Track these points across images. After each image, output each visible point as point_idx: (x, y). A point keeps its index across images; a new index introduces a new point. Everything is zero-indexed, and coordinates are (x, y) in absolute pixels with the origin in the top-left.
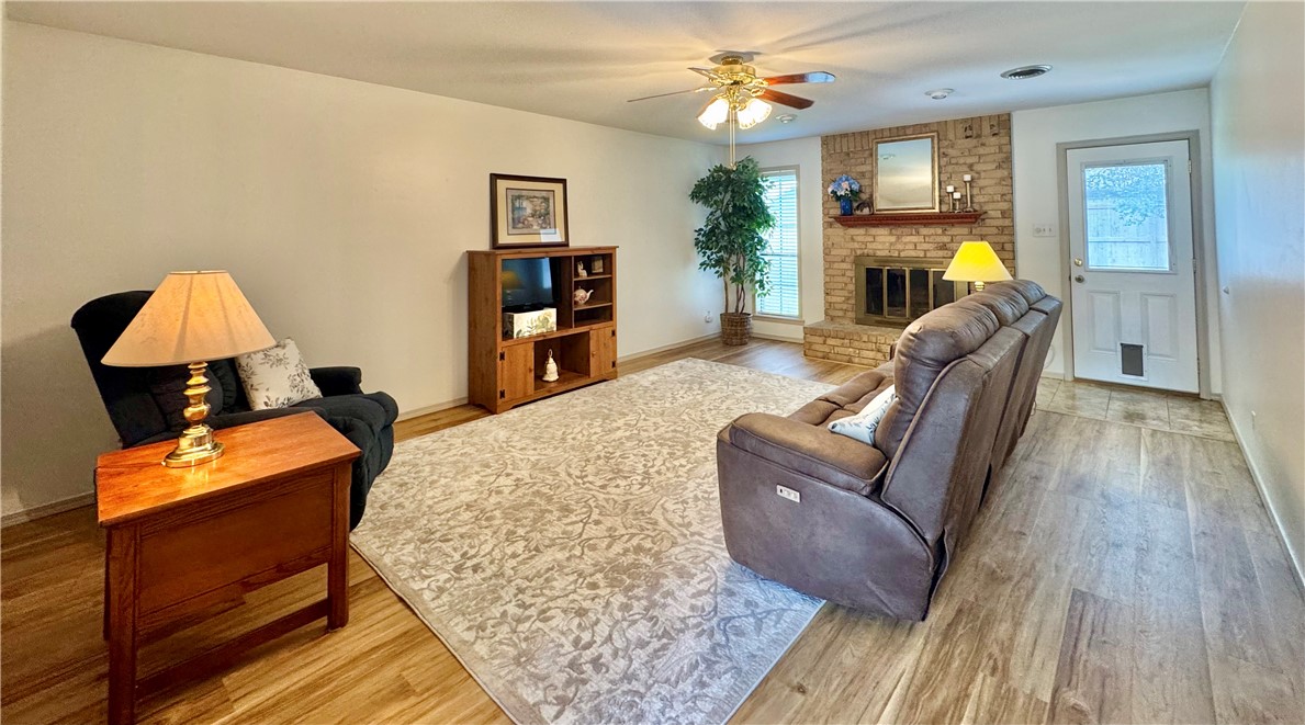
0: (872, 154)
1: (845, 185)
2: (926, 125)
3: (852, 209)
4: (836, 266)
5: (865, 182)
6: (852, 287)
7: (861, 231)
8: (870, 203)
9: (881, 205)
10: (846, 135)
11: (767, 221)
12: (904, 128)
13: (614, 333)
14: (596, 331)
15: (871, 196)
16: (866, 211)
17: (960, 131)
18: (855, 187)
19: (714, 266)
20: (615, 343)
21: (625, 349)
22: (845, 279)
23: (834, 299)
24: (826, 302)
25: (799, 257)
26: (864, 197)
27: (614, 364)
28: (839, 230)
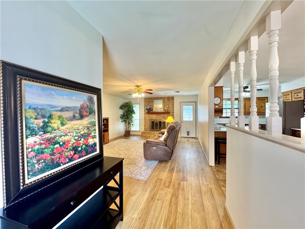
0: (153, 102)
1: (149, 107)
2: (162, 97)
3: (149, 111)
4: (146, 121)
5: (152, 107)
6: (149, 125)
7: (151, 115)
8: (152, 110)
9: (154, 110)
10: (149, 98)
11: (134, 113)
12: (158, 98)
13: (108, 134)
14: (106, 133)
15: (153, 109)
16: (152, 111)
17: (167, 99)
18: (150, 107)
19: (124, 122)
20: (109, 136)
21: (110, 137)
22: (148, 123)
23: (146, 127)
24: (145, 127)
25: (140, 120)
26: (151, 109)
27: (108, 140)
28: (147, 115)
